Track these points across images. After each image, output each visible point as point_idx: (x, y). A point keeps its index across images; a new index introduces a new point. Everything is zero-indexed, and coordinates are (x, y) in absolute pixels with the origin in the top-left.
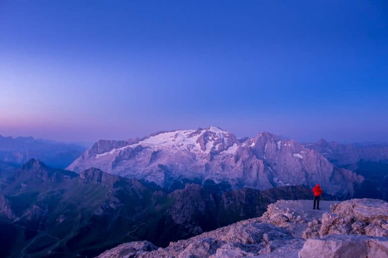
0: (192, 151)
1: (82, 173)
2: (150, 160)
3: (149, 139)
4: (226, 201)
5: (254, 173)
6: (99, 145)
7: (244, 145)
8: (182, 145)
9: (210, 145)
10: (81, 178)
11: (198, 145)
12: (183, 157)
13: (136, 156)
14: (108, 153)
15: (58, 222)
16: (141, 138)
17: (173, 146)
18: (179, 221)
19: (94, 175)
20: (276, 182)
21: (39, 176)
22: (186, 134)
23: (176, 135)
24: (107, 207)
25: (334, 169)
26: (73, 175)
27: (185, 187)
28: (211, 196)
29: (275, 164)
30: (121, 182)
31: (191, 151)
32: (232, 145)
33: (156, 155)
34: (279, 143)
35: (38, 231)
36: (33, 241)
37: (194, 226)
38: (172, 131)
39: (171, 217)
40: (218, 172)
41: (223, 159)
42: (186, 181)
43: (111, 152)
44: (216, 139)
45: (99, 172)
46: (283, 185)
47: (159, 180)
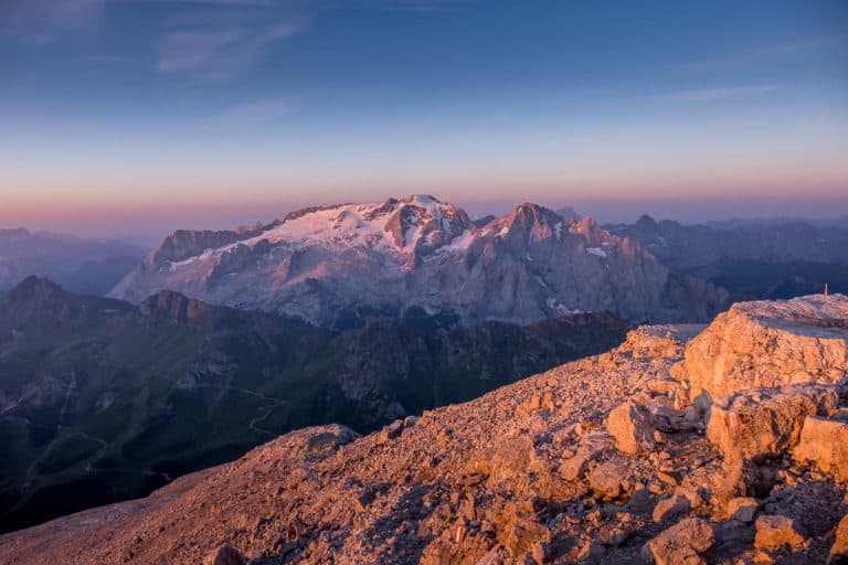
0: (377, 248)
1: (143, 302)
2: (287, 271)
3: (283, 226)
4: (451, 349)
5: (507, 291)
6: (175, 241)
7: (485, 232)
8: (356, 235)
9: (415, 234)
10: (141, 315)
11: (389, 236)
12: (359, 262)
13: (258, 262)
14: (195, 258)
15: (101, 406)
16: (265, 224)
17: (337, 239)
18: (355, 394)
19: (170, 307)
20: (552, 306)
21: (51, 312)
22: (363, 212)
23: (343, 216)
24: (204, 372)
25: (670, 276)
26: (123, 306)
27: (365, 324)
28: (420, 340)
29: (549, 270)
30: (228, 317)
31: (374, 249)
32: (461, 234)
33: (301, 258)
34: (558, 226)
35: (59, 427)
36: (49, 448)
37: (388, 402)
38: (332, 208)
39: (338, 387)
40: (433, 291)
41: (443, 263)
42: (366, 311)
43: (203, 257)
44: (426, 221)
45: (179, 299)
46: (567, 312)
47: (311, 311)
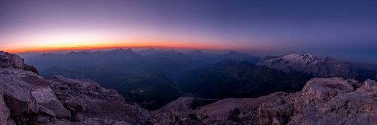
1: (261, 66)
2: (284, 64)
3: (285, 56)
6: (267, 57)
7: (319, 61)
8: (297, 59)
9: (307, 60)
11: (303, 60)
12: (297, 64)
13: (280, 62)
15: (252, 82)
16: (282, 55)
17: (293, 59)
18: (294, 86)
21: (247, 66)
22: (299, 55)
23: (295, 55)
24: (269, 79)
26: (258, 67)
29: (330, 68)
30: (274, 71)
31: (300, 62)
32: (315, 61)
33: (287, 62)
34: (332, 61)
35: (246, 84)
36: (244, 87)
40: (309, 70)
41: (311, 65)
42: (297, 72)
43: (271, 60)
44: (309, 58)
45: (266, 67)
47: (288, 71)
